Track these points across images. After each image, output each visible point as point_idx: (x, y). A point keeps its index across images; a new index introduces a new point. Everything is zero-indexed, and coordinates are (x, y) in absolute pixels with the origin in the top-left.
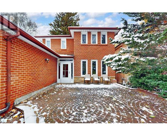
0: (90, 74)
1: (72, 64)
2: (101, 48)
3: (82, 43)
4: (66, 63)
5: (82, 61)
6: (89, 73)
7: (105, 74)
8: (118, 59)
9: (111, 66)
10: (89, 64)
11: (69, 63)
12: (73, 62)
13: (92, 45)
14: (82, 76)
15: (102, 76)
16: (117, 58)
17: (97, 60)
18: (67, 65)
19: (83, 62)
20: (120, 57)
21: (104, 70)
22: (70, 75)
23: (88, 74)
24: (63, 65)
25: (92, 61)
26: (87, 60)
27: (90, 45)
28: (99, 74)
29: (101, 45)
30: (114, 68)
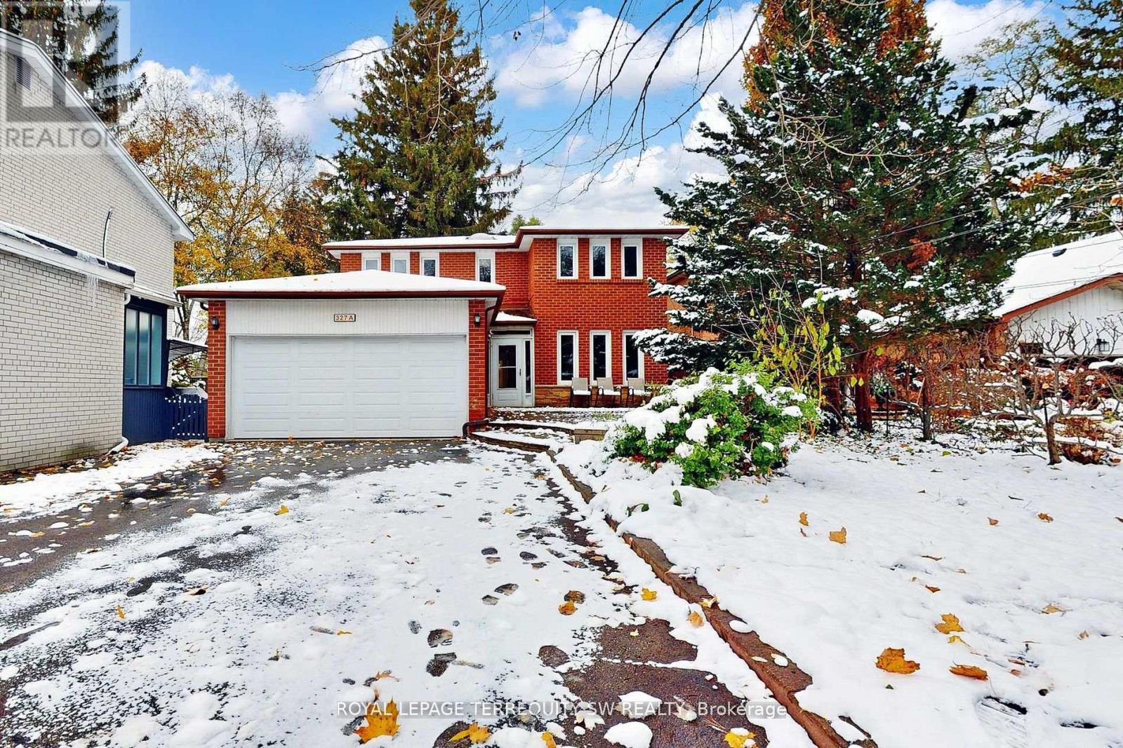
0: (588, 376)
1: (528, 344)
2: (621, 292)
3: (559, 277)
4: (508, 341)
5: (560, 334)
6: (584, 373)
7: (636, 376)
8: (660, 341)
9: (651, 352)
10: (584, 344)
11: (518, 342)
12: (531, 338)
13: (593, 283)
14: (561, 383)
15: (625, 383)
16: (658, 339)
17: (610, 331)
18: (513, 348)
19: (562, 336)
20: (664, 336)
21: (633, 364)
22: (521, 380)
23: (580, 376)
24: (500, 347)
25: (593, 333)
26: (577, 332)
27: (588, 284)
28: (617, 378)
29: (623, 283)
30: (658, 358)
